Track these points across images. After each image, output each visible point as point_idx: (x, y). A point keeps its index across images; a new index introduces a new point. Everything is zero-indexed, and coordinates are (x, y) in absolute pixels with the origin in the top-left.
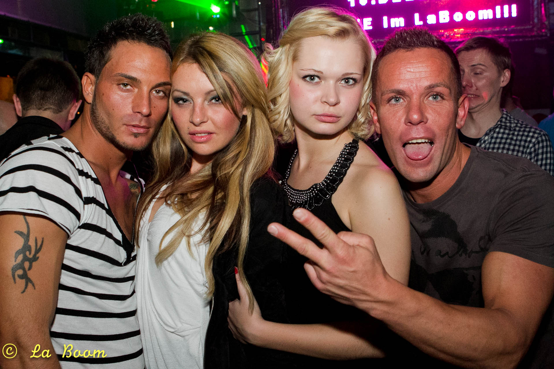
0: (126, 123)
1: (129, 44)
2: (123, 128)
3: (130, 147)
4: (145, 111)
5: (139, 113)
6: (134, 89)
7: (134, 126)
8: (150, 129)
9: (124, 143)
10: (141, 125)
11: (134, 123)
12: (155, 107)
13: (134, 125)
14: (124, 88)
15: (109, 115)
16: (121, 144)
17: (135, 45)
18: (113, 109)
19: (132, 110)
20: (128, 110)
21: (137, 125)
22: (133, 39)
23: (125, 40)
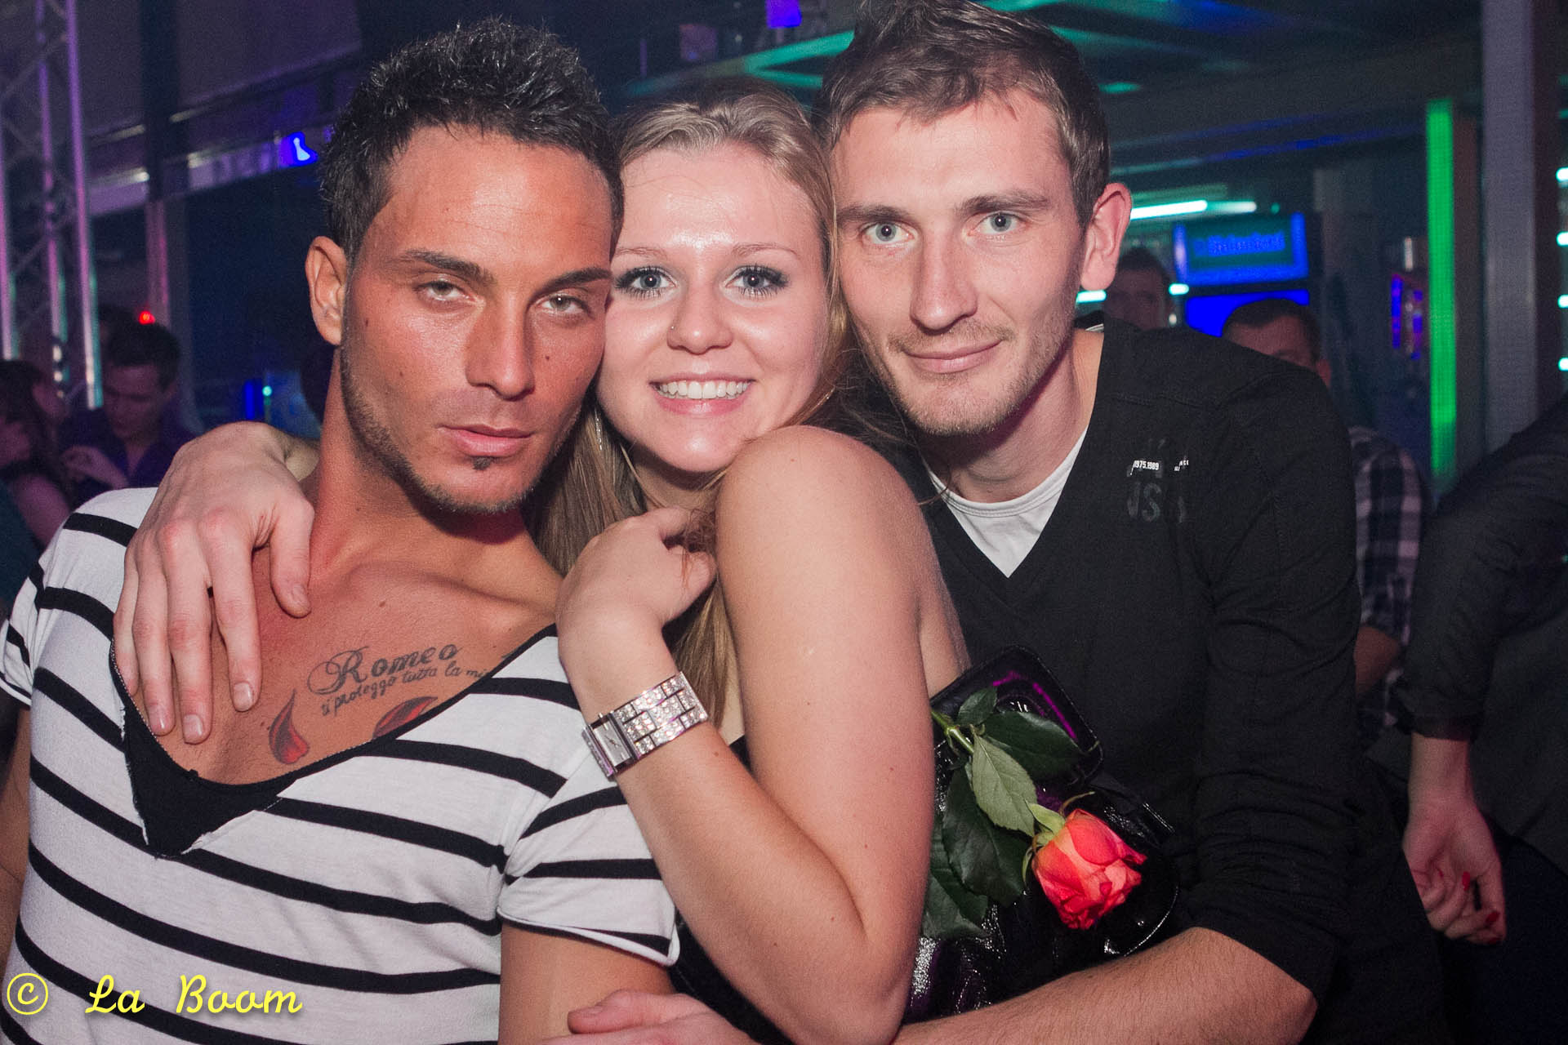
0: (444, 420)
1: (451, 139)
2: (437, 436)
3: (459, 502)
4: (509, 378)
5: (487, 385)
6: (472, 300)
7: (473, 430)
8: (534, 437)
9: (438, 488)
10: (496, 428)
11: (472, 421)
12: (548, 358)
13: (476, 426)
14: (439, 298)
15: (388, 391)
16: (432, 491)
17: (471, 142)
18: (401, 374)
19: (467, 375)
20: (451, 375)
21: (483, 427)
22: (464, 120)
23: (436, 124)
